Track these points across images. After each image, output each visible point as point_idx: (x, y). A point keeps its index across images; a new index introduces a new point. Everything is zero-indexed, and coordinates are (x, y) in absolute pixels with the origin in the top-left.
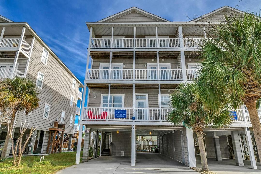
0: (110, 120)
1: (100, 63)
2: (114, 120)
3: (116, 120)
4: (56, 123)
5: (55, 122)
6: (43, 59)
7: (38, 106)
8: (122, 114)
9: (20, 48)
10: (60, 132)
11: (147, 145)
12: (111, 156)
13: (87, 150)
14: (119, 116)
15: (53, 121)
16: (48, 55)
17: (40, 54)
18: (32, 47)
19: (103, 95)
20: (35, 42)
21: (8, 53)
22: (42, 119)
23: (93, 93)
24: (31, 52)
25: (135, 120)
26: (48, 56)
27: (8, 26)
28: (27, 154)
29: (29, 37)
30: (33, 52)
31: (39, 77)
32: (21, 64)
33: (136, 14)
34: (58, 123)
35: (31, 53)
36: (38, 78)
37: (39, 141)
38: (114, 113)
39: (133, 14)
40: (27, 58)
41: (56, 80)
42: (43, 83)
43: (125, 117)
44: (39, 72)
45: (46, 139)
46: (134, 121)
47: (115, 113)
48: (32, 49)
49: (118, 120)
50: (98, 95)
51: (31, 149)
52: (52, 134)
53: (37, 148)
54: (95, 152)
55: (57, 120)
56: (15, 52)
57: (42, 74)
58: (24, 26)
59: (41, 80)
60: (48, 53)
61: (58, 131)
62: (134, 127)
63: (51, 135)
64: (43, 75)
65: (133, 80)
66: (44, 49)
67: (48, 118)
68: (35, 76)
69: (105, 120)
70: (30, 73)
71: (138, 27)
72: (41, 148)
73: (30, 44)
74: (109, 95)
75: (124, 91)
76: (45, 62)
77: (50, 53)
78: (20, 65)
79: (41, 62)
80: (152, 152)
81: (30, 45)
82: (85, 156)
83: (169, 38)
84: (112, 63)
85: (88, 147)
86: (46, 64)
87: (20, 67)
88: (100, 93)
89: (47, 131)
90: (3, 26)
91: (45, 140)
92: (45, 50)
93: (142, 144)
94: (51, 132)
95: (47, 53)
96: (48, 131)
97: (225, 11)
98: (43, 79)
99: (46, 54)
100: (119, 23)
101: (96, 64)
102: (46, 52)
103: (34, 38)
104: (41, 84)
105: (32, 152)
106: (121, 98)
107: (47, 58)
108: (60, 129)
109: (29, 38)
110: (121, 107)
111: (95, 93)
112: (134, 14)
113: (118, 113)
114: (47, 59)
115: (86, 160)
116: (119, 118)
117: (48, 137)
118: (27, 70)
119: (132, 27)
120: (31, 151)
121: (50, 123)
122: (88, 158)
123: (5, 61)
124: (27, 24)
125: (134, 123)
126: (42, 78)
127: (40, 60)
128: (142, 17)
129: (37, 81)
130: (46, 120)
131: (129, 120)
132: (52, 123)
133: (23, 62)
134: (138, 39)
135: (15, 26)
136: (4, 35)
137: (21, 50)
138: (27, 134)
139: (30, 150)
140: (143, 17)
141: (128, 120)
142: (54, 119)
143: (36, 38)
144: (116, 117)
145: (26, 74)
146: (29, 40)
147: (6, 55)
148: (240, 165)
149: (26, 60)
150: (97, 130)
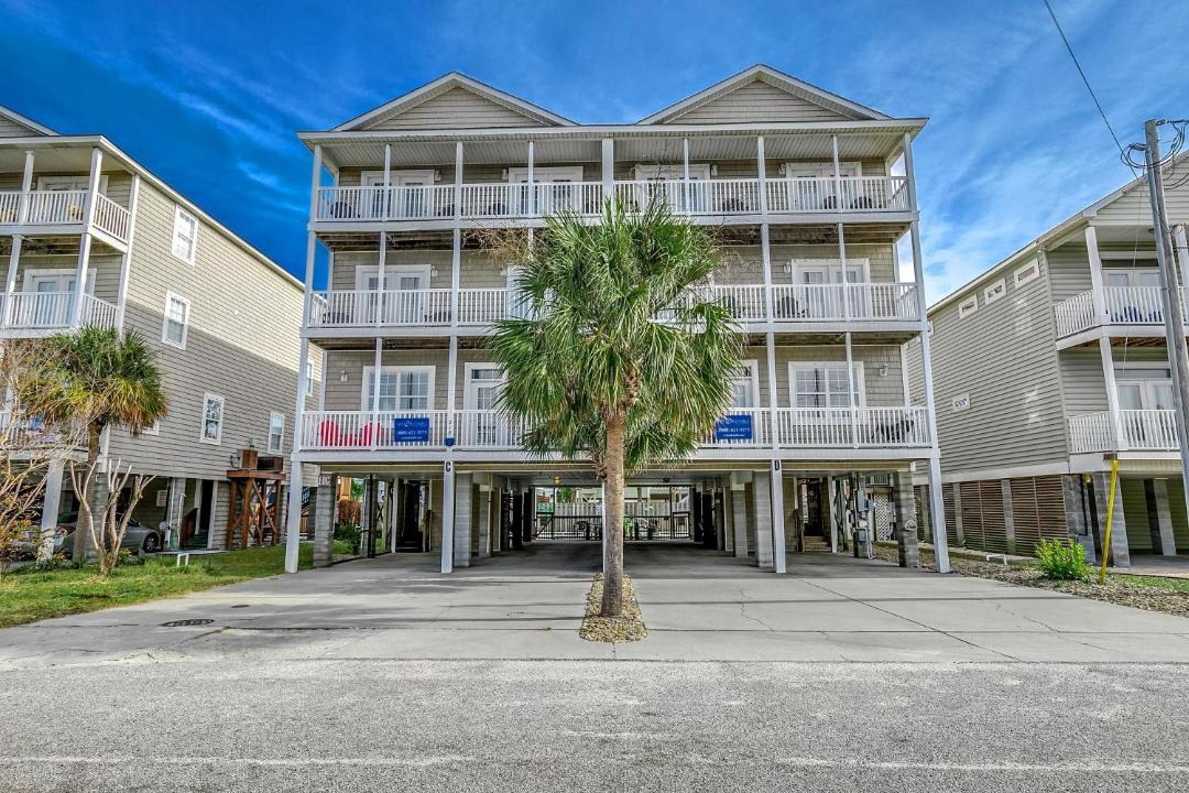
0: (380, 447)
1: (357, 267)
2: (394, 447)
3: (399, 447)
4: (248, 455)
5: (245, 451)
6: (178, 247)
7: (164, 411)
8: (415, 429)
9: (91, 223)
10: (268, 482)
11: (576, 517)
12: (427, 550)
13: (325, 534)
14: (408, 435)
15: (240, 447)
16: (196, 231)
17: (167, 231)
18: (135, 211)
19: (366, 369)
20: (142, 193)
21: (56, 240)
22: (198, 445)
23: (338, 364)
24: (133, 229)
25: (453, 447)
26: (196, 235)
27: (43, 146)
28: (161, 550)
29: (117, 177)
30: (138, 231)
31: (171, 311)
32: (104, 271)
33: (465, 98)
34: (256, 453)
35: (132, 234)
36: (167, 314)
37: (199, 512)
38: (391, 425)
39: (454, 98)
40: (121, 254)
41: (236, 312)
42: (189, 327)
43: (425, 438)
44: (170, 294)
45: (221, 504)
46: (450, 449)
47: (397, 428)
48: (134, 218)
49: (404, 447)
50: (352, 370)
51: (171, 536)
52: (238, 489)
53: (197, 532)
54: (366, 541)
55: (254, 444)
56: (78, 238)
57: (179, 298)
58: (97, 146)
59: (179, 320)
60: (197, 222)
61: (262, 482)
62: (451, 467)
63: (234, 492)
64: (185, 300)
65: (452, 323)
66: (179, 210)
67: (219, 438)
68: (156, 309)
69: (367, 447)
70: (136, 300)
71: (469, 144)
72: (206, 534)
73: (127, 204)
74: (378, 369)
75: (436, 355)
76: (189, 257)
77: (202, 221)
78: (100, 277)
79: (176, 259)
80: (588, 538)
81: (127, 207)
82: (320, 552)
83: (585, 179)
84: (386, 264)
85: (328, 527)
86: (192, 262)
87: (103, 283)
88: (359, 364)
89: (220, 482)
90: (27, 149)
91: (219, 509)
92: (182, 215)
93: (556, 514)
94: (236, 483)
95: (193, 222)
96: (225, 479)
97: (758, 81)
98: (188, 313)
99: (188, 225)
100: (405, 134)
101: (345, 269)
102: (187, 219)
103: (138, 181)
104: (182, 331)
105: (177, 543)
106: (425, 377)
107: (195, 240)
108: (263, 474)
109: (121, 182)
110: (425, 407)
111: (344, 364)
112: (459, 98)
113: (403, 429)
114: (194, 245)
115: (324, 563)
116: (406, 441)
117: (227, 500)
118: (125, 294)
119: (450, 143)
120: (171, 541)
121: (230, 454)
122: (330, 558)
123: (51, 264)
124: (103, 141)
125: (449, 456)
126: (181, 312)
127: (167, 253)
128: (484, 109)
129: (166, 323)
130: (212, 448)
131: (438, 447)
132: (234, 456)
133: (108, 266)
134: (470, 186)
135: (66, 146)
136: (34, 173)
137: (93, 231)
138: (159, 492)
139: (168, 538)
140: (489, 108)
141: (433, 447)
142: (243, 443)
143: (143, 179)
144: (398, 439)
145: (124, 306)
146: (120, 187)
147: (49, 247)
148: (761, 564)
149: (118, 259)
150: (371, 477)
